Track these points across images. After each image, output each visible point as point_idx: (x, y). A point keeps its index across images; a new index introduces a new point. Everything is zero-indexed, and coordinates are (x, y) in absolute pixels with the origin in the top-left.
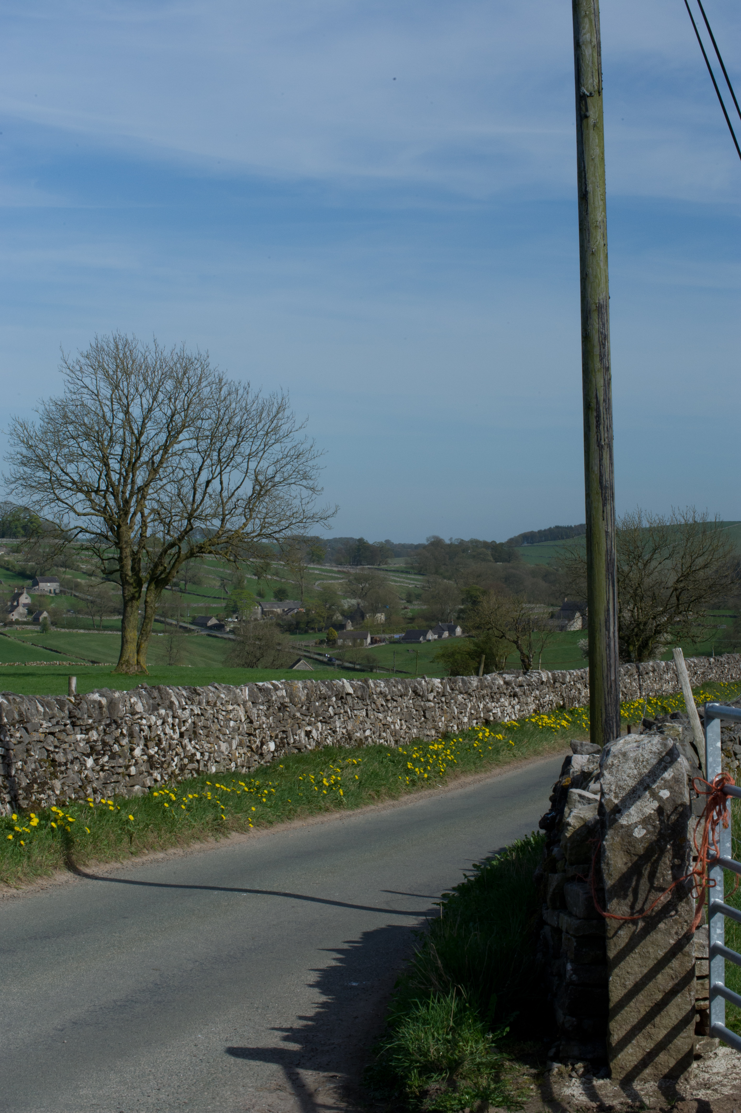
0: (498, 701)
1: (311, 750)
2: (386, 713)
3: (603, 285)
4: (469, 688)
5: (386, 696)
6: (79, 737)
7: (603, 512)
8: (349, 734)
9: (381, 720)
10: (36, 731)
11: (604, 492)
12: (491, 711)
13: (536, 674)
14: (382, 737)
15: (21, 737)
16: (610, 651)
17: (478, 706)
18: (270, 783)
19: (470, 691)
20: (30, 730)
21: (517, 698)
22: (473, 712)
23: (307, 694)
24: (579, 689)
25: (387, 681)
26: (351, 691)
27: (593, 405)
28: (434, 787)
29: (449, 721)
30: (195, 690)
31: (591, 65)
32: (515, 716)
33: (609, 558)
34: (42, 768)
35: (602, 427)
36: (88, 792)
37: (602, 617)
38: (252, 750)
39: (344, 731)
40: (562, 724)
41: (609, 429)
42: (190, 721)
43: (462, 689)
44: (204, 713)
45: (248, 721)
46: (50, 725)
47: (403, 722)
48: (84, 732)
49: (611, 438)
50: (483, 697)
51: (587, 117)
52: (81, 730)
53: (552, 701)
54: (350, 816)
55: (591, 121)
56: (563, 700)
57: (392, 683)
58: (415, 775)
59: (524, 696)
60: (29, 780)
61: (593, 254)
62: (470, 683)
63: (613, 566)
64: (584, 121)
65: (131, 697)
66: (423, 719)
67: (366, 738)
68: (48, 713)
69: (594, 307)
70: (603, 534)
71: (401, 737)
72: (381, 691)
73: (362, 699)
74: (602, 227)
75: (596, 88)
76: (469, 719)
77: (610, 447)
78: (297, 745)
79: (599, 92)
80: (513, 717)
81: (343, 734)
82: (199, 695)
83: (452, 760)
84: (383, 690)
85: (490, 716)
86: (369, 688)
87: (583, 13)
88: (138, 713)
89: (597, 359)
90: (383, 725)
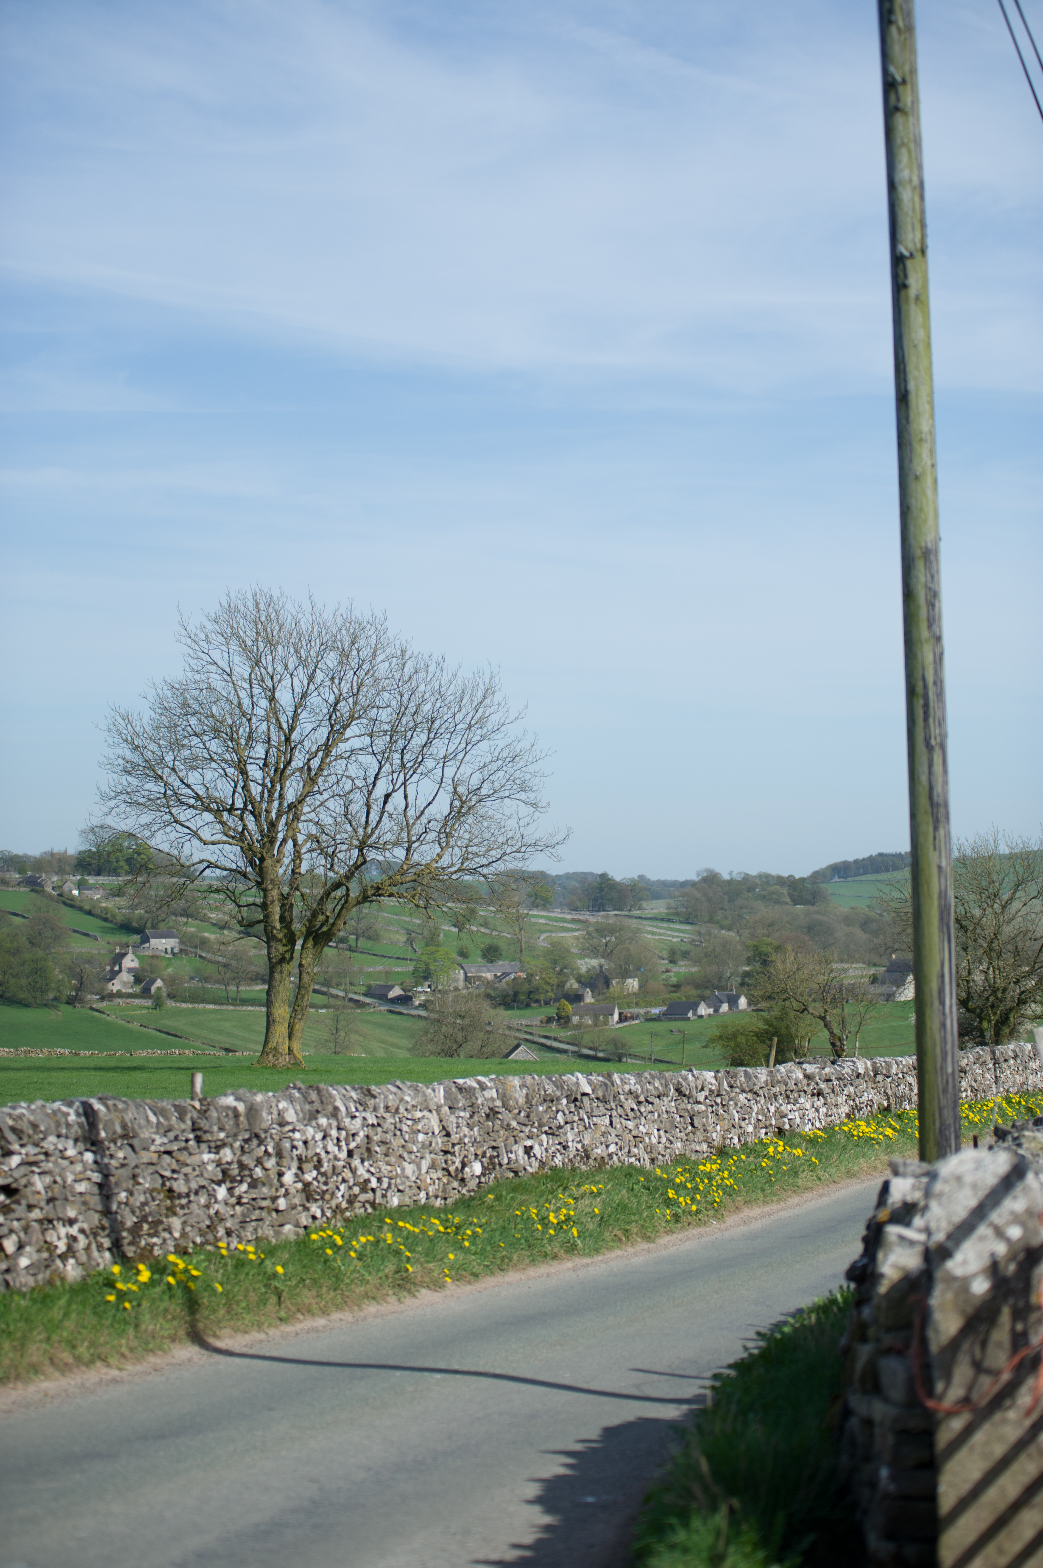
0: (796, 1102)
1: (532, 1174)
2: (637, 1121)
3: (931, 522)
4: (755, 1084)
5: (637, 1097)
6: (206, 1157)
7: (935, 838)
8: (585, 1151)
9: (631, 1131)
10: (146, 1149)
11: (935, 811)
12: (785, 1116)
13: (849, 1063)
14: (632, 1154)
15: (125, 1158)
16: (945, 1032)
17: (768, 1109)
18: (475, 1220)
19: (756, 1088)
20: (137, 1148)
21: (823, 1097)
22: (760, 1117)
23: (527, 1094)
24: (910, 1084)
25: (639, 1075)
26: (588, 1090)
27: (919, 689)
28: (705, 1223)
29: (727, 1130)
30: (369, 1091)
31: (910, 212)
32: (820, 1122)
33: (943, 903)
34: (154, 1199)
35: (931, 720)
36: (219, 1234)
37: (934, 985)
38: (450, 1174)
39: (579, 1146)
40: (887, 1133)
41: (942, 722)
42: (361, 1134)
43: (745, 1085)
44: (381, 1123)
45: (444, 1133)
46: (165, 1140)
47: (662, 1132)
48: (214, 1150)
49: (944, 736)
50: (775, 1096)
51: (905, 286)
52: (210, 1147)
53: (871, 1100)
54: (588, 1264)
55: (912, 292)
56: (888, 1099)
57: (646, 1078)
58: (679, 1207)
59: (832, 1095)
60: (137, 1217)
61: (917, 478)
62: (756, 1077)
63: (949, 914)
64: (903, 293)
65: (279, 1101)
66: (690, 1128)
67: (610, 1156)
68: (162, 1124)
69: (918, 553)
70: (935, 870)
71: (659, 1154)
72: (630, 1090)
73: (604, 1101)
74: (929, 441)
75: (919, 246)
76: (755, 1128)
77: (943, 747)
78: (512, 1166)
79: (923, 252)
80: (818, 1125)
81: (577, 1150)
82: (375, 1097)
83: (731, 1186)
84: (633, 1088)
85: (784, 1123)
86: (613, 1085)
87: (899, 141)
88: (288, 1123)
89: (924, 625)
90: (634, 1137)
